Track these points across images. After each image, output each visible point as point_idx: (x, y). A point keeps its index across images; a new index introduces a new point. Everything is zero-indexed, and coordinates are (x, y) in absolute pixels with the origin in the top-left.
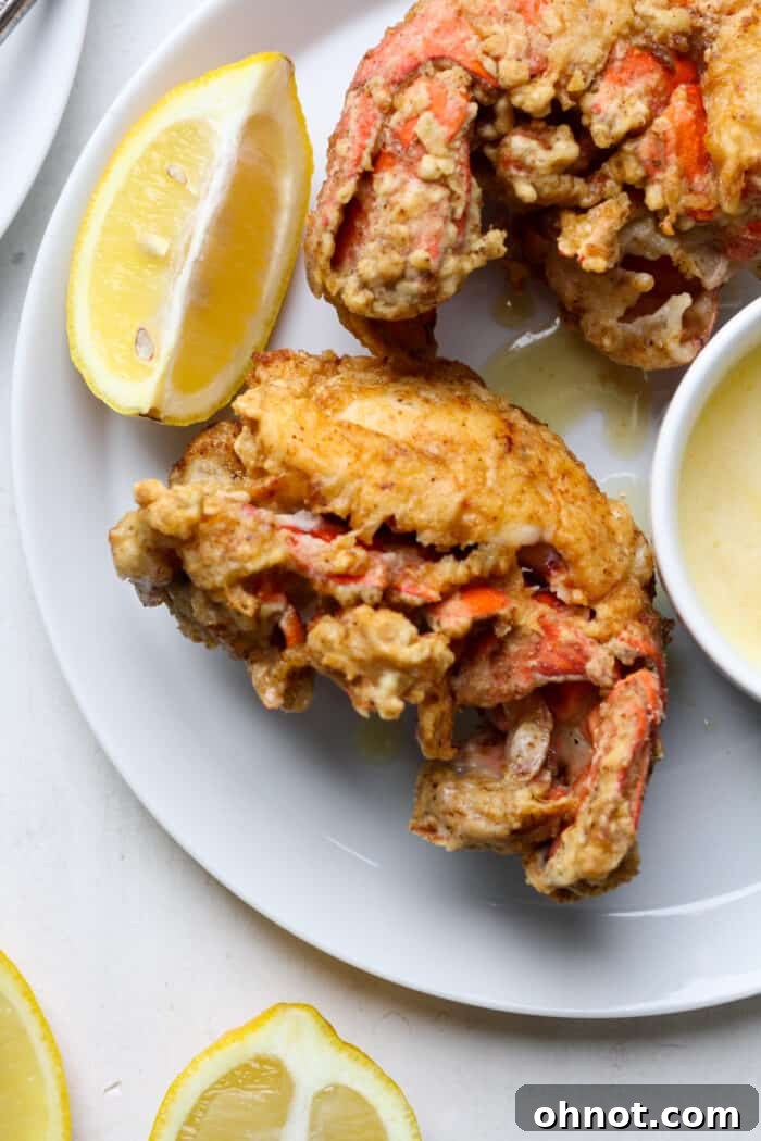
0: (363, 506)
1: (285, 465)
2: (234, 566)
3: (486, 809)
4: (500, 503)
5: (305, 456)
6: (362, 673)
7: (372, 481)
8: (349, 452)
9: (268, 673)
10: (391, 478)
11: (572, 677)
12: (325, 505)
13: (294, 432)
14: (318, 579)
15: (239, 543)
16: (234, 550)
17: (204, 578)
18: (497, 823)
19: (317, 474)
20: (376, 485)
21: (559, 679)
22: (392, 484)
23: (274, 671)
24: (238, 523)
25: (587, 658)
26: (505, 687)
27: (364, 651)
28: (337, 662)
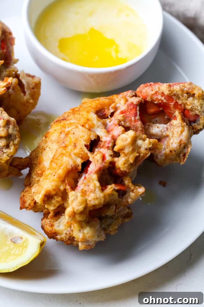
0: (81, 152)
1: (63, 181)
2: (97, 190)
3: (180, 133)
4: (83, 118)
5: (61, 172)
6: (136, 151)
7: (73, 150)
8: (62, 157)
9: (133, 191)
10: (73, 144)
11: (138, 108)
12: (79, 165)
13: (53, 176)
14: (104, 164)
15: (90, 188)
16: (92, 190)
17: (101, 200)
18: (184, 129)
19: (68, 167)
20: (74, 148)
21: (138, 113)
22: (75, 143)
23: (132, 188)
24: (83, 189)
25: (132, 103)
26: (140, 129)
27: (129, 148)
28: (132, 158)
